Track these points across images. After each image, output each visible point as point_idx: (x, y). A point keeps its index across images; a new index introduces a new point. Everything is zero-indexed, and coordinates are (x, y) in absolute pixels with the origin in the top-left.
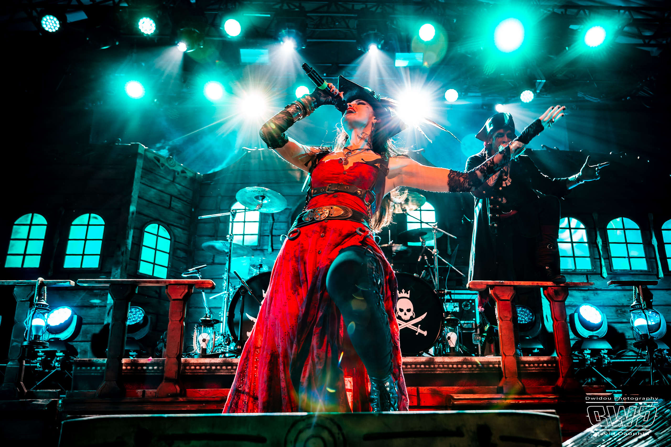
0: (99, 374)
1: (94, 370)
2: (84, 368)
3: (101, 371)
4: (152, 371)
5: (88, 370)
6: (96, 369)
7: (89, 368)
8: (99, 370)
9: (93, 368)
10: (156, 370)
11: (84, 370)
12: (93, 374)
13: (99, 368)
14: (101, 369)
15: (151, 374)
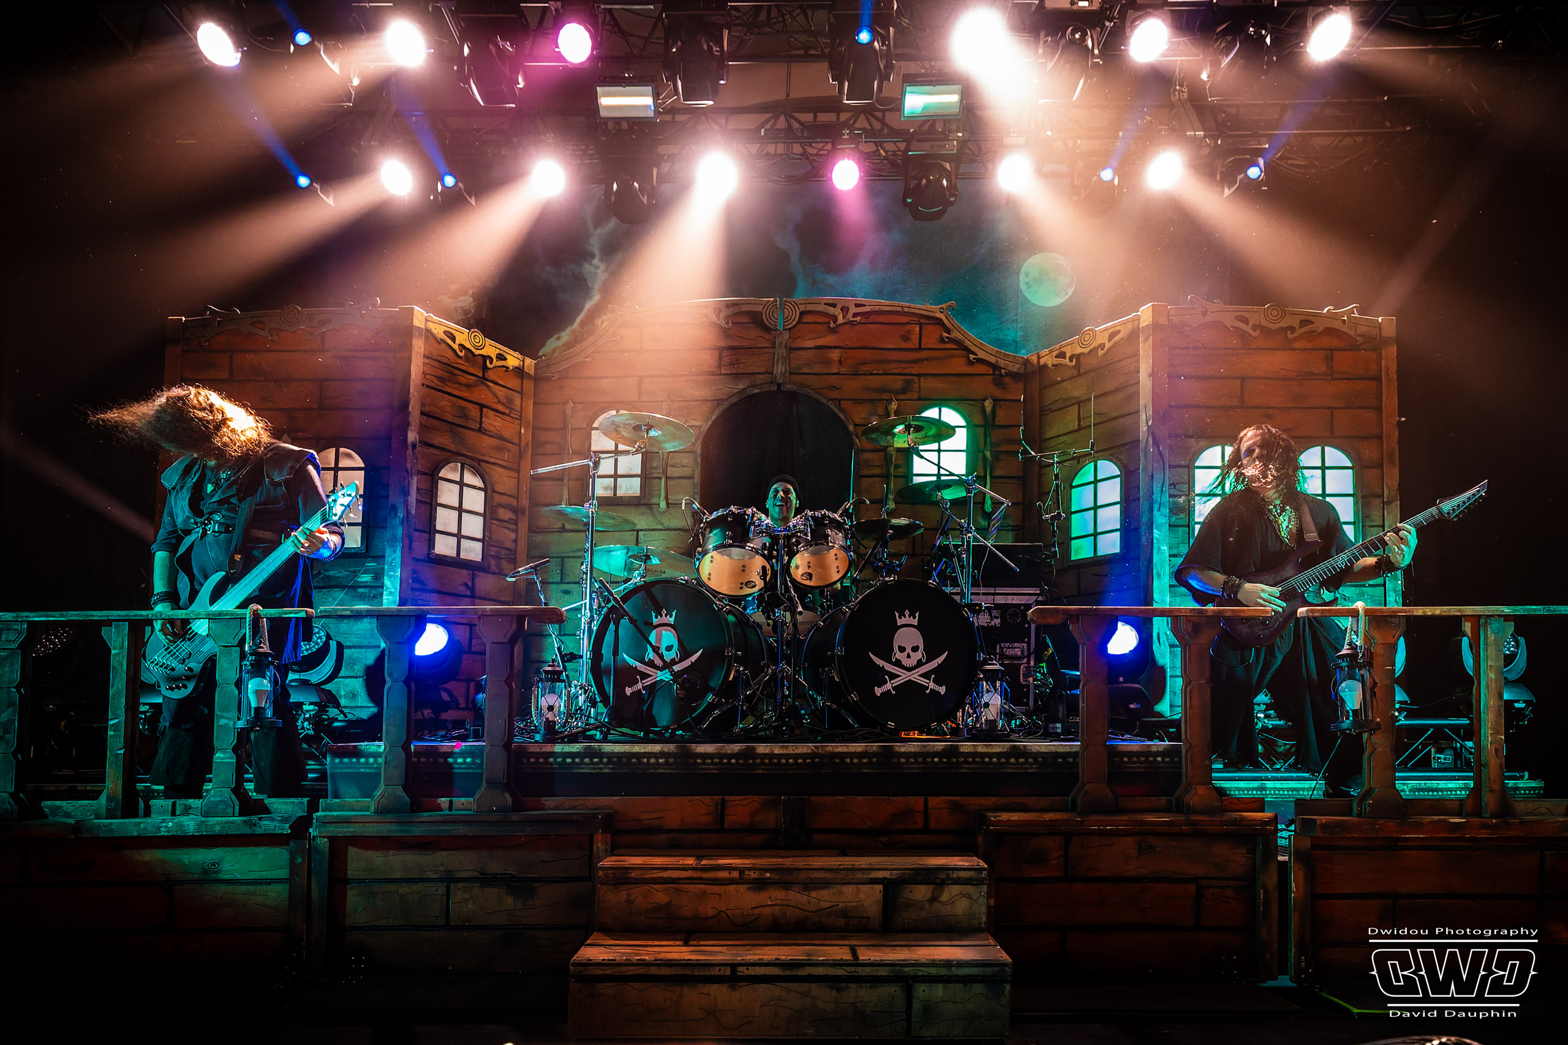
0: (373, 771)
1: (363, 764)
2: (346, 760)
3: (375, 766)
4: (463, 766)
5: (354, 763)
6: (367, 763)
7: (354, 760)
8: (373, 764)
9: (363, 760)
10: (469, 764)
11: (346, 763)
12: (362, 770)
13: (371, 760)
14: (375, 761)
15: (462, 771)
